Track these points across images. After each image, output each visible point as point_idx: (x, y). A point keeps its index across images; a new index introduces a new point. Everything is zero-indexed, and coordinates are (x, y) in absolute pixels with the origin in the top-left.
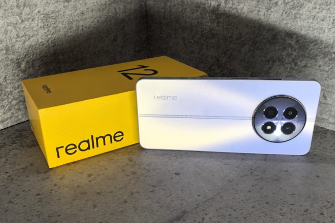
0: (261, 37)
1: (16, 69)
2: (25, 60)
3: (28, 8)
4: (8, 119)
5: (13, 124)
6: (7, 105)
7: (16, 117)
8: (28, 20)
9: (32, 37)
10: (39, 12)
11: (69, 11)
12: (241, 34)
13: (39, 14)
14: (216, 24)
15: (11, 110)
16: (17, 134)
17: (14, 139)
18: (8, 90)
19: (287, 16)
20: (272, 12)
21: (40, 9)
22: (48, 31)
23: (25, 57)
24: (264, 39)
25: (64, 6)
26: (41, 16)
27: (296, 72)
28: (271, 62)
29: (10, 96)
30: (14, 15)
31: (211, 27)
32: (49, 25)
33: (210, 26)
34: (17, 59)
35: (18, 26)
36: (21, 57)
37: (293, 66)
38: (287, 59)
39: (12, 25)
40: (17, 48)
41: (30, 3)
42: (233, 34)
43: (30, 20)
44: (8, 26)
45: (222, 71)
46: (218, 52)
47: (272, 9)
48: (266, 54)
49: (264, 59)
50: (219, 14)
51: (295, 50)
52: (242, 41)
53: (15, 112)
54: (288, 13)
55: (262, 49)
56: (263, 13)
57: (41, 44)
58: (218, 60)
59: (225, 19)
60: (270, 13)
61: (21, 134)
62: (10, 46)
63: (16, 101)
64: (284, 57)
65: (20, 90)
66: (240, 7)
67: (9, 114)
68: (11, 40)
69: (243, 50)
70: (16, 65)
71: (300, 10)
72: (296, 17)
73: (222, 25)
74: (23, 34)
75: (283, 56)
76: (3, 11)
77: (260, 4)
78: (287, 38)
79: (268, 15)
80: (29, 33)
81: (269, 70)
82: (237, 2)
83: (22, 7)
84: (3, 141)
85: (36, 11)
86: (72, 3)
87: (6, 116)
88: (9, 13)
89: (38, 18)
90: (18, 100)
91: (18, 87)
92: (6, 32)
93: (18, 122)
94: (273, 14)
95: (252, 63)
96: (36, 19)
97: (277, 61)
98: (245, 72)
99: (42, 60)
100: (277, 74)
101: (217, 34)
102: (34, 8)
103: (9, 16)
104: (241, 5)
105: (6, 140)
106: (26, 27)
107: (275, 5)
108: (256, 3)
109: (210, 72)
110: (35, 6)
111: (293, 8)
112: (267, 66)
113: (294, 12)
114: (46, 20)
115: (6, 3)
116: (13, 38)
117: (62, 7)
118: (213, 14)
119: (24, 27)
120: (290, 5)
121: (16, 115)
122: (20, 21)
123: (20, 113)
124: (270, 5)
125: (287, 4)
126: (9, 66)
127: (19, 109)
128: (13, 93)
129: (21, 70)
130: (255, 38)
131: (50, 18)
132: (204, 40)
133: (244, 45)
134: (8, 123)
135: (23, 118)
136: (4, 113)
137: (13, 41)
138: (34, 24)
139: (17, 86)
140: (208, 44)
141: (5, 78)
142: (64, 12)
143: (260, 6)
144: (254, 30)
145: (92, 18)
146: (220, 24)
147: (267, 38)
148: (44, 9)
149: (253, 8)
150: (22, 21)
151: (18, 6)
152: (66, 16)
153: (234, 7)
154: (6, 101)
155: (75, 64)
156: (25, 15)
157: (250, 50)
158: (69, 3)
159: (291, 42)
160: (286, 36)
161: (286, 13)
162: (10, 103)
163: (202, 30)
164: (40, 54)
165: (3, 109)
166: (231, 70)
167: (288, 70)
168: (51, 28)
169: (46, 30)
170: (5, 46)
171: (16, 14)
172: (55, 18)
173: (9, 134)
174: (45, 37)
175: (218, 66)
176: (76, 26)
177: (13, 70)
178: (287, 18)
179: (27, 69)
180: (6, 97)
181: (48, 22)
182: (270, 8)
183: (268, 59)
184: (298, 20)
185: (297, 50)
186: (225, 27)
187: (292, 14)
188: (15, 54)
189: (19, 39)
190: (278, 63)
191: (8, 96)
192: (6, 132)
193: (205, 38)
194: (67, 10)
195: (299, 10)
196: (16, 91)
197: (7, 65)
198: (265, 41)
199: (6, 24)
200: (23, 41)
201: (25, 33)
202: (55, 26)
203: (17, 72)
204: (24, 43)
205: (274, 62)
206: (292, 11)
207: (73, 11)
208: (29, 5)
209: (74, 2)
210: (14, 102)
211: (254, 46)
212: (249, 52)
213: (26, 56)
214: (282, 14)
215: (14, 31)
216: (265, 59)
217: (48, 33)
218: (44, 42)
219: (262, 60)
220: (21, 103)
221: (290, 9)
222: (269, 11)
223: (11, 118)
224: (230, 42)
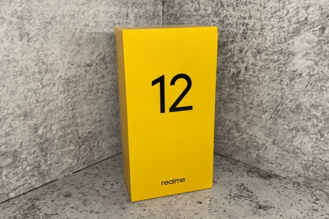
0: (284, 106)
1: (33, 135)
2: (43, 125)
3: (50, 74)
4: (20, 187)
5: (25, 192)
6: (21, 172)
7: (30, 183)
8: (48, 85)
9: (52, 101)
10: (60, 77)
11: (90, 75)
12: (262, 101)
13: (60, 79)
14: (235, 90)
15: (24, 177)
16: (30, 204)
17: (26, 212)
18: (23, 156)
19: (312, 88)
20: (295, 83)
21: (62, 74)
22: (68, 95)
23: (43, 122)
24: (287, 108)
25: (85, 71)
26: (62, 81)
27: (322, 143)
28: (295, 131)
29: (24, 163)
30: (35, 81)
31: (230, 92)
32: (69, 90)
33: (228, 91)
34: (35, 124)
35: (39, 91)
36: (39, 122)
37: (319, 137)
38: (312, 130)
39: (32, 90)
40: (35, 113)
41: (52, 69)
42: (253, 100)
43: (51, 85)
44: (28, 92)
45: (242, 135)
46: (237, 117)
47: (296, 80)
48: (289, 123)
49: (286, 127)
50: (239, 81)
51: (321, 122)
52: (263, 108)
53: (28, 179)
54: (313, 85)
55: (285, 117)
56: (286, 83)
57: (60, 108)
58: (237, 125)
59: (245, 86)
60: (294, 84)
61: (33, 205)
62: (29, 111)
63: (30, 168)
64: (309, 127)
65: (35, 155)
66: (261, 75)
67: (22, 182)
68: (31, 106)
69: (264, 117)
70: (33, 130)
71: (327, 83)
72: (321, 90)
73: (241, 91)
74: (43, 99)
75: (307, 126)
76: (24, 78)
77: (283, 74)
78: (312, 109)
79: (292, 86)
80: (48, 97)
81: (293, 139)
82: (258, 70)
83: (44, 73)
84: (15, 214)
85: (57, 77)
86: (94, 68)
87: (18, 184)
88: (30, 79)
89: (59, 82)
90: (33, 166)
91: (34, 153)
92: (26, 97)
93: (31, 189)
94: (296, 85)
95: (274, 130)
96: (57, 84)
97: (301, 131)
98: (267, 139)
99: (60, 124)
100: (301, 143)
101: (236, 99)
102: (56, 74)
103: (30, 82)
104: (263, 74)
105: (18, 212)
106: (47, 92)
107: (298, 76)
108: (279, 73)
109: (228, 135)
110: (57, 71)
111: (318, 80)
112: (290, 135)
113: (319, 85)
114: (67, 84)
115: (28, 69)
116: (33, 103)
117: (83, 71)
118: (233, 80)
119: (45, 93)
120: (315, 77)
121: (30, 181)
122: (41, 86)
123: (34, 179)
124: (293, 75)
125: (312, 76)
126: (26, 131)
127: (33, 176)
128: (28, 159)
129: (38, 135)
130: (277, 106)
131: (71, 82)
132: (222, 104)
133: (265, 112)
134: (20, 191)
135: (36, 184)
136: (17, 181)
137: (32, 107)
138: (55, 89)
139: (32, 152)
140: (227, 108)
141: (21, 144)
142: (85, 76)
143: (283, 76)
144: (276, 99)
145: (112, 81)
146: (239, 90)
147: (290, 108)
148: (66, 74)
149: (275, 78)
150: (43, 87)
151: (40, 72)
152: (87, 80)
153: (255, 75)
154: (20, 168)
155: (93, 126)
156: (46, 81)
157: (272, 117)
158: (90, 67)
159: (316, 113)
160: (311, 107)
161: (311, 84)
162: (24, 170)
163: (221, 94)
164: (58, 119)
165: (16, 177)
166: (252, 135)
167: (314, 140)
168: (71, 92)
169: (66, 94)
170: (23, 112)
171: (37, 80)
172: (76, 83)
173: (20, 204)
174: (64, 102)
175: (237, 130)
176: (96, 89)
177: (30, 136)
178: (312, 90)
179: (44, 134)
180: (20, 164)
181: (69, 86)
182: (294, 79)
183: (291, 128)
184: (324, 92)
185: (323, 122)
186: (245, 93)
187: (318, 86)
188: (33, 120)
189: (38, 105)
190: (302, 133)
191: (22, 163)
192: (17, 202)
193: (223, 102)
194: (88, 75)
195: (325, 83)
196: (31, 157)
197: (24, 131)
198: (288, 110)
199: (26, 90)
200: (42, 106)
201: (45, 98)
202: (75, 89)
203: (33, 137)
204: (43, 107)
205: (298, 131)
206: (317, 83)
207: (94, 75)
208: (51, 71)
209: (95, 66)
210: (28, 168)
211: (276, 114)
212: (270, 119)
213: (44, 120)
214: (307, 86)
215: (34, 97)
216: (288, 128)
217: (68, 97)
218: (63, 106)
219: (284, 129)
220: (35, 169)
221: (315, 81)
222: (293, 81)
223: (23, 185)
224: (251, 108)
